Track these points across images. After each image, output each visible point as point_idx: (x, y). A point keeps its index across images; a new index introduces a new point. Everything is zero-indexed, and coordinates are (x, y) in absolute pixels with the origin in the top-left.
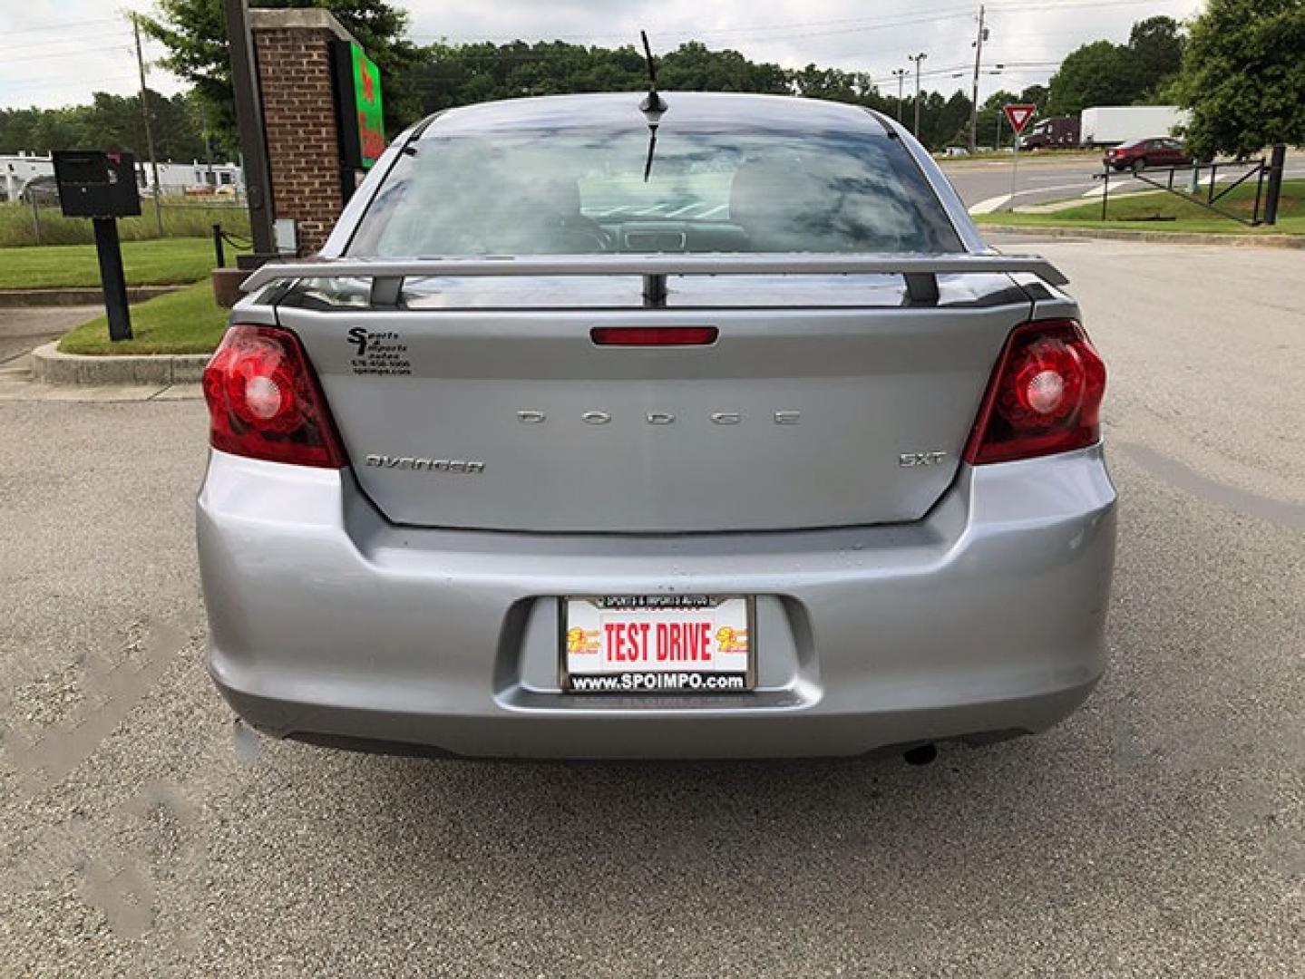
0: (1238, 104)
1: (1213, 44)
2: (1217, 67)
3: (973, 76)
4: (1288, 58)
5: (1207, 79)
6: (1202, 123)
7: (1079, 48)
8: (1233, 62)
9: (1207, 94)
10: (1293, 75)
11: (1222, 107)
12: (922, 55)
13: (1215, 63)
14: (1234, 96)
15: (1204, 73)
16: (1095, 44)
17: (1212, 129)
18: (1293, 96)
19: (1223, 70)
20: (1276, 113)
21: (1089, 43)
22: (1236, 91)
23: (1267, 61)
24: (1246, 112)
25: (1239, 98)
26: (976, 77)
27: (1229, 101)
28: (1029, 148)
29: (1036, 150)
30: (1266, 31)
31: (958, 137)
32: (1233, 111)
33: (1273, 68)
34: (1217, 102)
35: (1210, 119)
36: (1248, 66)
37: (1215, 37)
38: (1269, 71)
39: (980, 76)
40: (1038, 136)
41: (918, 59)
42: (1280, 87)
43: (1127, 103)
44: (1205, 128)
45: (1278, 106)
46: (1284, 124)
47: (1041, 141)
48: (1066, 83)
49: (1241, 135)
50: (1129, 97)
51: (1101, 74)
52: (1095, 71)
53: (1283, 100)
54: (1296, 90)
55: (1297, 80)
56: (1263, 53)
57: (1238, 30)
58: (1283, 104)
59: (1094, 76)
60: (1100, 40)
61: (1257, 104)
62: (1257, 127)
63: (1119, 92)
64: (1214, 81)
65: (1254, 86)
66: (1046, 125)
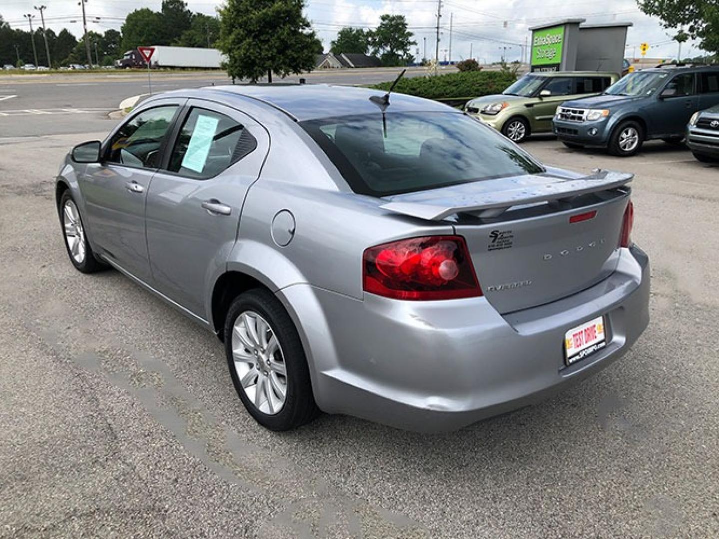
0: (251, 53)
1: (234, 22)
2: (239, 34)
3: (82, 23)
4: (270, 31)
5: (235, 39)
6: (235, 62)
7: (134, 11)
8: (246, 32)
9: (236, 47)
10: (274, 40)
11: (245, 54)
12: (43, 7)
13: (238, 31)
14: (249, 49)
15: (232, 37)
16: (142, 10)
17: (241, 65)
18: (275, 50)
19: (242, 36)
20: (269, 59)
21: (139, 9)
22: (250, 46)
23: (261, 32)
24: (256, 57)
25: (252, 50)
26: (85, 24)
27: (247, 51)
28: (124, 67)
29: (128, 68)
30: (259, 17)
31: (70, 57)
32: (249, 57)
33: (264, 36)
34: (242, 52)
35: (240, 60)
36: (253, 34)
37: (235, 18)
38: (262, 38)
39: (87, 22)
40: (128, 60)
41: (40, 9)
42: (269, 46)
43: (168, 45)
44: (237, 64)
45: (269, 55)
46: (274, 63)
47: (130, 63)
48: (131, 30)
49: (255, 69)
50: (169, 41)
51: (151, 27)
52: (147, 25)
53: (271, 52)
54: (276, 47)
55: (275, 43)
56: (258, 28)
57: (245, 16)
58: (272, 54)
59: (147, 28)
60: (145, 7)
61: (260, 54)
62: (261, 65)
63: (162, 38)
64: (238, 41)
65: (257, 44)
66: (131, 54)
